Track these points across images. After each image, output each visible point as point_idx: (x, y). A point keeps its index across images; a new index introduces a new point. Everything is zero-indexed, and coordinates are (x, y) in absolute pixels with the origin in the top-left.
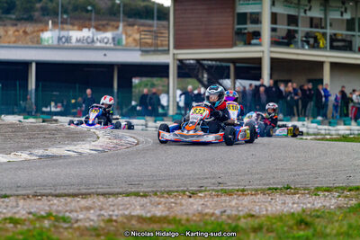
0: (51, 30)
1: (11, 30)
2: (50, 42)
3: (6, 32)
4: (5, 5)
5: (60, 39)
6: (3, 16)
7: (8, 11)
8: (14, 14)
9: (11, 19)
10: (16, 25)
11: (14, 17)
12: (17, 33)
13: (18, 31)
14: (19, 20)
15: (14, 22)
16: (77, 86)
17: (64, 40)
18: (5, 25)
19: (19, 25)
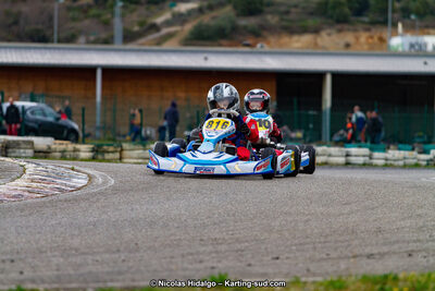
0: (402, 35)
1: (363, 37)
2: (400, 49)
3: (357, 38)
4: (357, 5)
5: (412, 46)
6: (353, 18)
7: (359, 12)
8: (367, 16)
9: (364, 23)
10: (368, 30)
11: (366, 19)
12: (370, 41)
13: (372, 37)
14: (374, 23)
15: (367, 26)
16: (376, 104)
17: (417, 47)
18: (355, 30)
19: (374, 30)
